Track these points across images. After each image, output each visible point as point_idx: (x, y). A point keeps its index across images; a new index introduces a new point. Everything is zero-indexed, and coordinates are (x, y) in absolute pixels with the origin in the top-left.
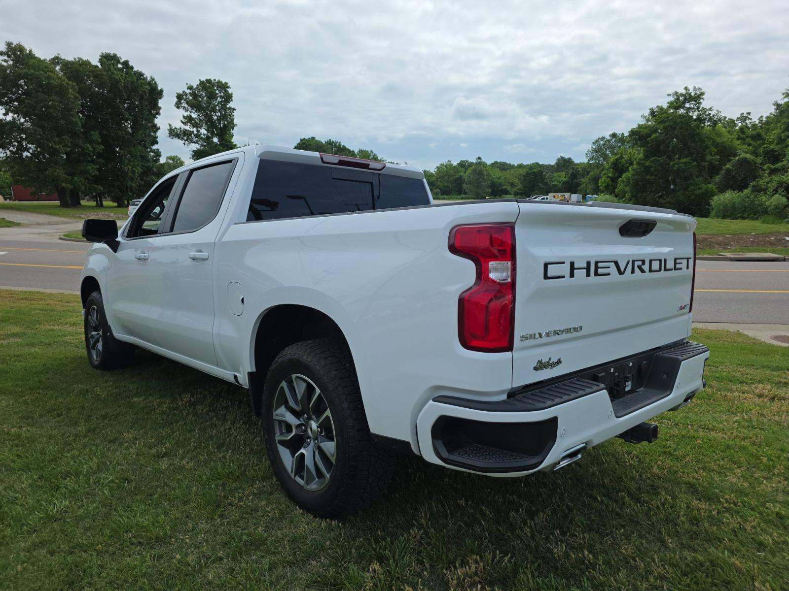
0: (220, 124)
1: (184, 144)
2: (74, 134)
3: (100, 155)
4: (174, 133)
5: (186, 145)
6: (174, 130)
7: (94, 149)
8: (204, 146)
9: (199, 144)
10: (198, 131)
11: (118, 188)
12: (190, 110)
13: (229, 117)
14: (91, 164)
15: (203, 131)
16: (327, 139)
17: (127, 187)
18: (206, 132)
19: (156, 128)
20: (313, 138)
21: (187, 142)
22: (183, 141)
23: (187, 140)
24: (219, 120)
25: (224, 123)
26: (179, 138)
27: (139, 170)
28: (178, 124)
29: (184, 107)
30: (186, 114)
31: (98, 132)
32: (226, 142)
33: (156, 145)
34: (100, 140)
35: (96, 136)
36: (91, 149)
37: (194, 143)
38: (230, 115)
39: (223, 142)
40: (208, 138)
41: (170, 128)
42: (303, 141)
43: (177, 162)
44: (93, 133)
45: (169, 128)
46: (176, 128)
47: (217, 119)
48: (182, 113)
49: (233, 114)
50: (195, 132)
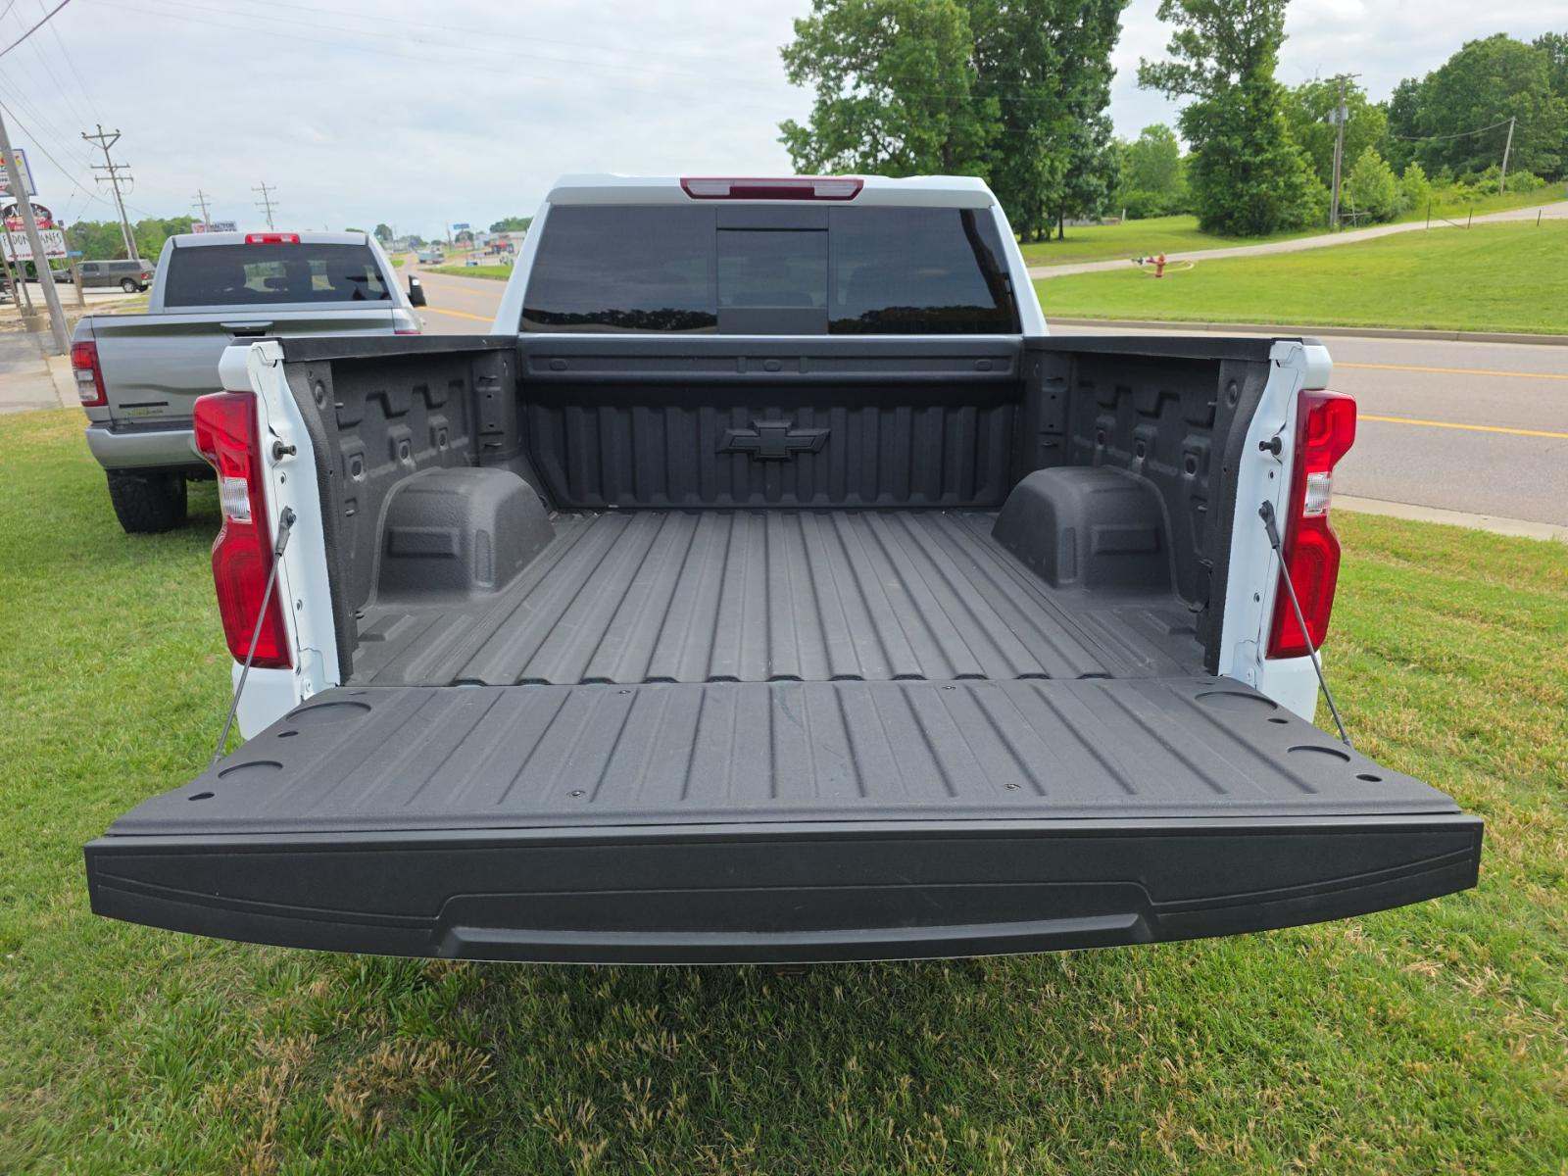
0: (1247, 41)
1: (1168, 97)
2: (957, 109)
3: (997, 144)
4: (1150, 78)
5: (1171, 101)
6: (1149, 69)
7: (987, 132)
8: (1210, 97)
9: (1197, 94)
10: (1200, 65)
11: (1023, 206)
12: (1187, 19)
13: (1273, 20)
14: (980, 163)
15: (1210, 63)
16: (1538, 34)
17: (1041, 201)
18: (1216, 65)
19: (1108, 73)
20: (1502, 36)
21: (1173, 93)
22: (1166, 93)
23: (1173, 88)
24: (1247, 32)
25: (1259, 36)
26: (1158, 87)
27: (1064, 166)
28: (1160, 57)
29: (1176, 15)
30: (1181, 29)
31: (997, 98)
32: (1256, 80)
33: (1106, 108)
34: (999, 114)
35: (993, 106)
36: (982, 133)
37: (1189, 92)
38: (1275, 15)
39: (1251, 82)
40: (1220, 78)
41: (1143, 67)
42: (1469, 49)
43: (1160, 137)
44: (988, 100)
45: (1139, 67)
46: (1153, 65)
47: (1243, 31)
48: (1171, 28)
49: (1282, 11)
50: (1193, 68)
